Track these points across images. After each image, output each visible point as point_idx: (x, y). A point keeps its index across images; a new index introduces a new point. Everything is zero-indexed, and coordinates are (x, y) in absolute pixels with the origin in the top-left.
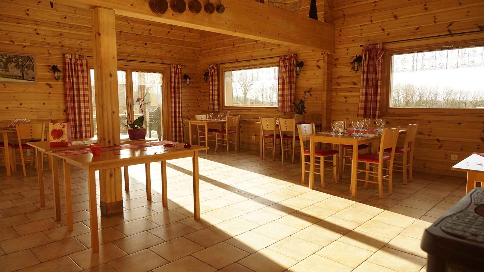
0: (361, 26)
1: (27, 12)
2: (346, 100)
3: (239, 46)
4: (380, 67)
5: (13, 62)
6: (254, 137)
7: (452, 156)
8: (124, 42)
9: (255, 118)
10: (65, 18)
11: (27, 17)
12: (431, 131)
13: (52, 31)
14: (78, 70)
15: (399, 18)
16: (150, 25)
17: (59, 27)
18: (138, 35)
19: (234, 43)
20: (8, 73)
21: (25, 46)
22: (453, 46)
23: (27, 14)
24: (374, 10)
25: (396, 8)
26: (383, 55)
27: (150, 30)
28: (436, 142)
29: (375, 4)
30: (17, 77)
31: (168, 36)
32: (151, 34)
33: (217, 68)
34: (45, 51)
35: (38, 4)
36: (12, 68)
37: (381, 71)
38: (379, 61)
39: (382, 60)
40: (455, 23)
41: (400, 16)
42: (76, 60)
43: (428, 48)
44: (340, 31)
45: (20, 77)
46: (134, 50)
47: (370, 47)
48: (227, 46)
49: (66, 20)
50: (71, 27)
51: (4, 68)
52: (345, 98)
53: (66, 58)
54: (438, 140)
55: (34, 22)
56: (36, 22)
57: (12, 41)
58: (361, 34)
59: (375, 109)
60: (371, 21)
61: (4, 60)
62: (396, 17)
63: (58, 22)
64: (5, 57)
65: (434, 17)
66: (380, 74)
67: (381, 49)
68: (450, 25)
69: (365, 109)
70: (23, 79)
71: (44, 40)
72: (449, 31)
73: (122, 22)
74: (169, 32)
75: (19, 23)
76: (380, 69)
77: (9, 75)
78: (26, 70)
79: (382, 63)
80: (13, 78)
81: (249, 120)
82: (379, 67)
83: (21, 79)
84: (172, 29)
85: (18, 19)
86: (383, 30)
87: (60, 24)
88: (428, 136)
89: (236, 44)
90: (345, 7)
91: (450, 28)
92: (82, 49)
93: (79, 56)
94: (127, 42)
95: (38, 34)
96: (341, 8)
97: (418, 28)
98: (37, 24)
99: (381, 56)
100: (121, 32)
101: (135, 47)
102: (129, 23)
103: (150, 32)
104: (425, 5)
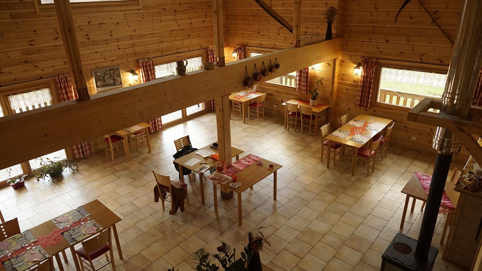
0: (362, 41)
1: (111, 34)
2: (347, 91)
3: (264, 34)
4: (374, 75)
5: (107, 74)
6: (276, 106)
7: (413, 137)
8: (174, 38)
9: (277, 92)
10: (135, 31)
11: (111, 37)
12: (402, 121)
13: (128, 44)
14: (148, 70)
15: (390, 42)
16: (191, 19)
17: (132, 39)
18: (184, 30)
19: (259, 31)
20: (106, 83)
21: (113, 60)
22: (422, 70)
23: (111, 35)
24: (373, 32)
25: (388, 35)
26: (376, 68)
27: (191, 23)
28: (404, 128)
29: (374, 28)
30: (111, 85)
31: (204, 24)
32: (192, 26)
33: (244, 49)
34: (125, 60)
35: (117, 25)
36: (108, 79)
37: (374, 77)
38: (373, 71)
39: (375, 71)
40: (426, 55)
41: (390, 41)
42: (146, 62)
43: (407, 68)
44: (347, 42)
45: (113, 84)
46: (182, 43)
47: (367, 59)
48: (253, 32)
49: (136, 32)
50: (139, 37)
51: (103, 80)
52: (347, 90)
53: (139, 63)
54: (405, 127)
55: (116, 40)
56: (117, 40)
57: (105, 59)
58: (362, 48)
59: (367, 102)
60: (370, 40)
61: (102, 75)
62: (387, 41)
63: (131, 36)
64: (103, 72)
65: (413, 47)
66: (373, 80)
67: (375, 62)
68: (422, 55)
69: (361, 101)
70: (115, 85)
71: (124, 53)
72: (421, 59)
73: (172, 23)
74: (204, 21)
75: (107, 44)
76: (373, 76)
77: (107, 85)
78: (116, 78)
79: (375, 72)
80: (109, 86)
81: (272, 93)
82: (372, 75)
83: (114, 86)
84: (206, 18)
85: (106, 41)
86: (378, 48)
87: (132, 37)
88: (399, 124)
89: (261, 32)
90: (352, 24)
91: (422, 57)
92: (148, 52)
93: (148, 59)
94: (177, 38)
95: (119, 49)
96: (349, 24)
97: (401, 53)
98: (118, 41)
99: (375, 68)
100: (171, 31)
101: (182, 41)
102: (177, 22)
103: (192, 25)
104: (408, 38)
